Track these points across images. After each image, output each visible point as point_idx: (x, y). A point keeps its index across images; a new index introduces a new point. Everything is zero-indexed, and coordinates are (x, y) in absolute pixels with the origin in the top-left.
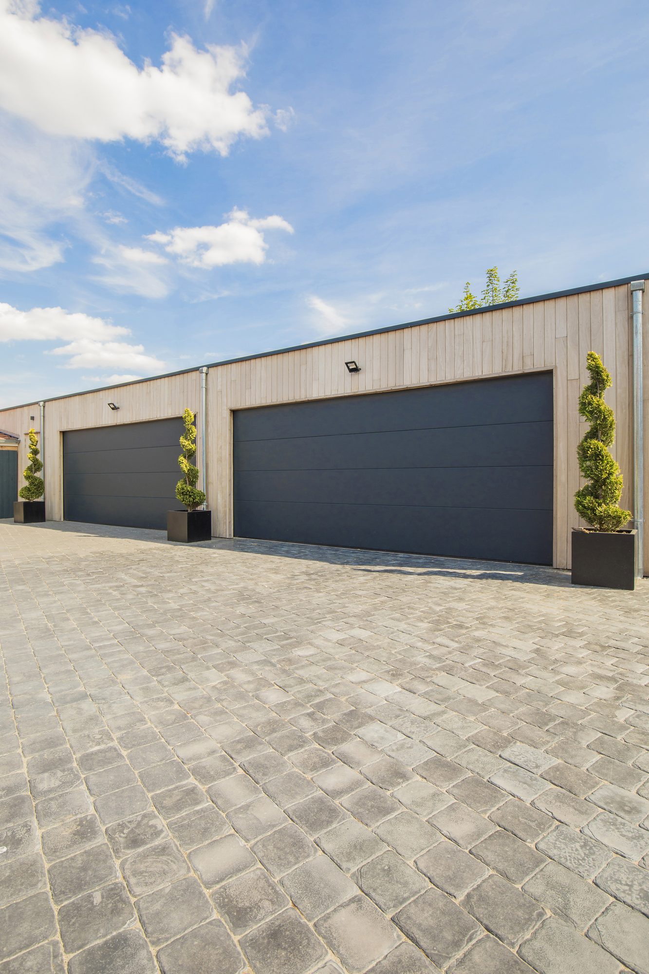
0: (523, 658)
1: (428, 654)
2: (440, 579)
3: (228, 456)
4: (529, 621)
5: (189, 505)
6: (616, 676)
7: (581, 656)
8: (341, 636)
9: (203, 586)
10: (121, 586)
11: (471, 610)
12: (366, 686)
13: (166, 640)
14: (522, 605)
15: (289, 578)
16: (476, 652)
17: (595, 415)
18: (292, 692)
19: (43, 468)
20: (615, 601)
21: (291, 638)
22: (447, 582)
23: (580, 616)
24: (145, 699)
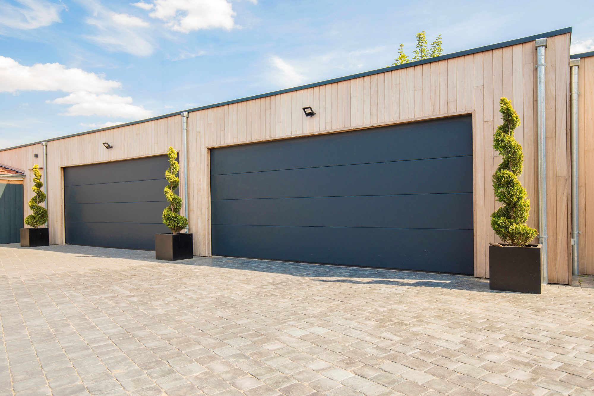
0: (453, 348)
1: (375, 346)
2: (383, 286)
3: (206, 187)
4: (457, 318)
5: (174, 229)
6: (531, 362)
7: (501, 346)
8: (303, 333)
9: (186, 295)
10: (116, 297)
11: (409, 310)
12: (324, 373)
13: (155, 339)
14: (450, 306)
15: (258, 287)
16: (415, 344)
17: (507, 150)
18: (263, 380)
19: (46, 199)
20: (526, 302)
21: (261, 335)
22: (389, 289)
23: (499, 315)
24: (137, 389)
